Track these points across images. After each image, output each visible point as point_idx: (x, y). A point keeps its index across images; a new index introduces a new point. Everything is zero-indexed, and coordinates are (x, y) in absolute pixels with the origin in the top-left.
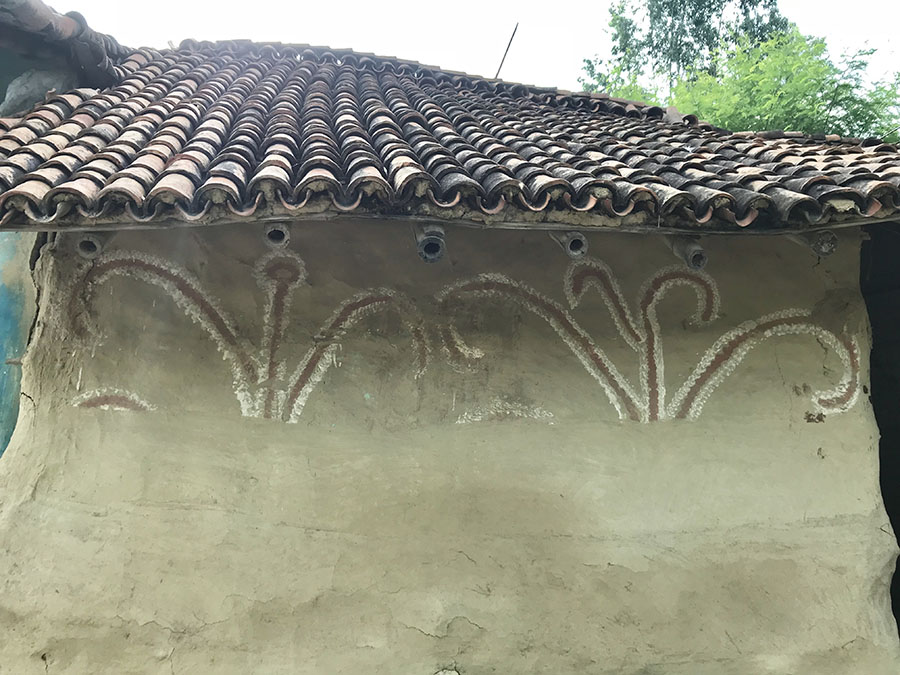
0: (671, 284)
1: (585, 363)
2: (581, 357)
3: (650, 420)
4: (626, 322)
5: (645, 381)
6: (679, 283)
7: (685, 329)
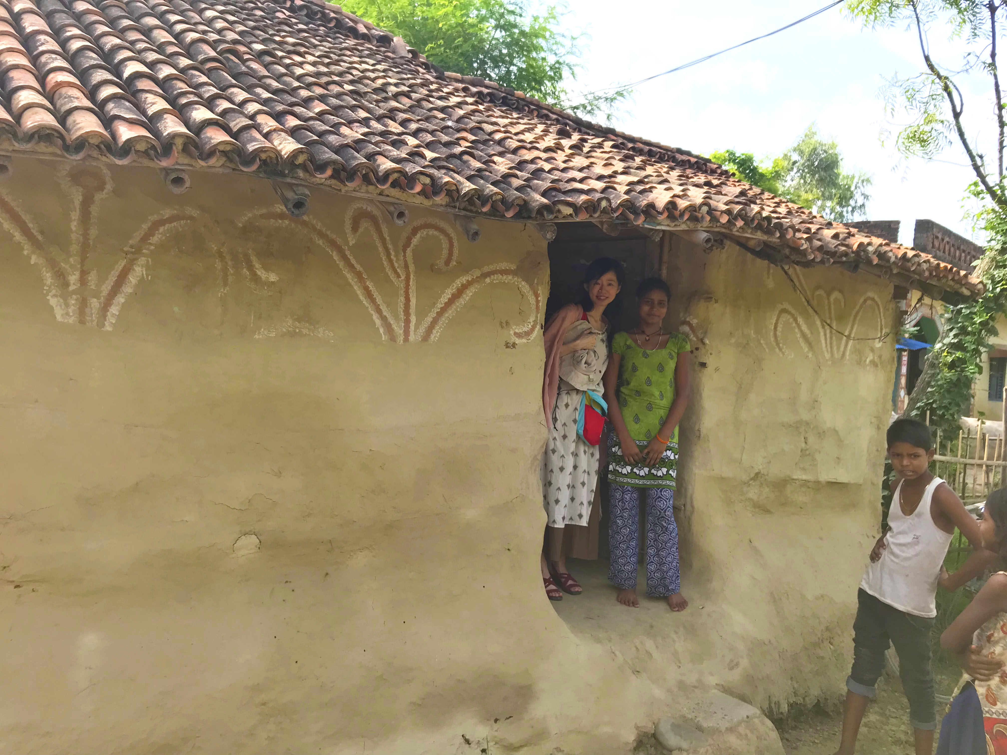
0: (425, 233)
1: (359, 292)
2: (356, 287)
3: (404, 342)
4: (390, 261)
5: (402, 311)
6: (431, 233)
7: (432, 271)
